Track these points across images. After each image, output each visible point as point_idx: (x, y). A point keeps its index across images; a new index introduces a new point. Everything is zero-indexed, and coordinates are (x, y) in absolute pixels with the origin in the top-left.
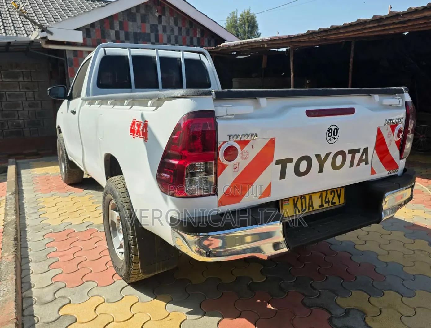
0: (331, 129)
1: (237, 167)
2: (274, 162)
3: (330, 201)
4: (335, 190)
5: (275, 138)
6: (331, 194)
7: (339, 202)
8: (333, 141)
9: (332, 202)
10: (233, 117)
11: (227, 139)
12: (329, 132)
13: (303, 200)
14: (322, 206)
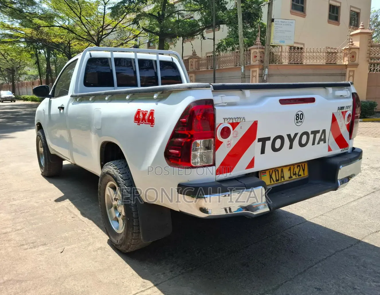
0: (298, 114)
1: (229, 144)
2: (257, 140)
3: (297, 174)
4: (300, 165)
5: (257, 121)
6: (297, 168)
7: (304, 175)
8: (300, 124)
9: (298, 174)
10: (226, 104)
11: (222, 121)
12: (297, 117)
13: (277, 172)
14: (290, 177)
